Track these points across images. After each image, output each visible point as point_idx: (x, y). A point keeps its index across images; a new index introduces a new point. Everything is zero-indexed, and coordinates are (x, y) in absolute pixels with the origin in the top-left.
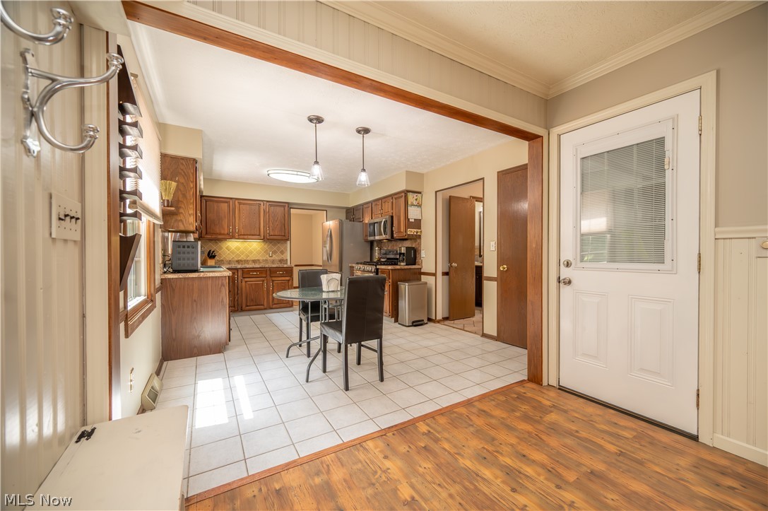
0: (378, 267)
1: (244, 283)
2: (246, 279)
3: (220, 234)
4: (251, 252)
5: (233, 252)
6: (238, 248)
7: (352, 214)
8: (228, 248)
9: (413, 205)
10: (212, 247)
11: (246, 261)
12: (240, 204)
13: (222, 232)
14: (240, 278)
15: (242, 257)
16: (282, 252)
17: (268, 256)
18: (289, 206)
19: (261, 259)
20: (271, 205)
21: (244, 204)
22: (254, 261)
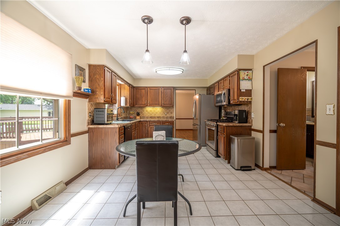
0: (218, 123)
1: (150, 128)
2: (151, 127)
3: (141, 104)
4: (157, 113)
5: (149, 113)
6: (151, 111)
7: (210, 90)
8: (147, 111)
9: (244, 79)
10: (139, 110)
11: (155, 117)
12: (150, 89)
13: (143, 103)
14: (148, 126)
15: (153, 115)
16: (171, 113)
17: (164, 115)
18: (175, 88)
19: (161, 116)
20: (164, 89)
21: (152, 89)
22: (158, 117)
